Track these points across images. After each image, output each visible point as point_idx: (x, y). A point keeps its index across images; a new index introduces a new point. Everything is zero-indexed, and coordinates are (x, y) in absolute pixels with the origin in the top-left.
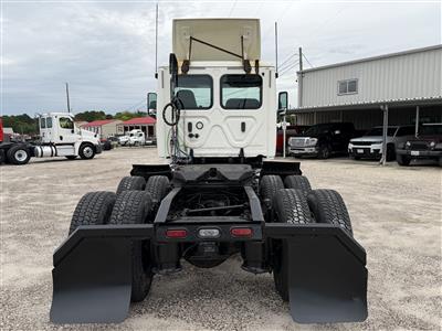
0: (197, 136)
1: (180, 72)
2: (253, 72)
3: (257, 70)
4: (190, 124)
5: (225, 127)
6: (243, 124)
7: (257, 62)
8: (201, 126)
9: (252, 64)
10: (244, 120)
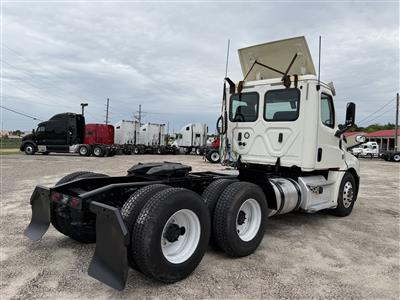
0: (244, 144)
1: (236, 92)
2: (292, 86)
3: (296, 84)
4: (240, 134)
5: (266, 137)
6: (281, 135)
7: (296, 77)
8: (248, 136)
9: (292, 79)
10: (281, 131)
